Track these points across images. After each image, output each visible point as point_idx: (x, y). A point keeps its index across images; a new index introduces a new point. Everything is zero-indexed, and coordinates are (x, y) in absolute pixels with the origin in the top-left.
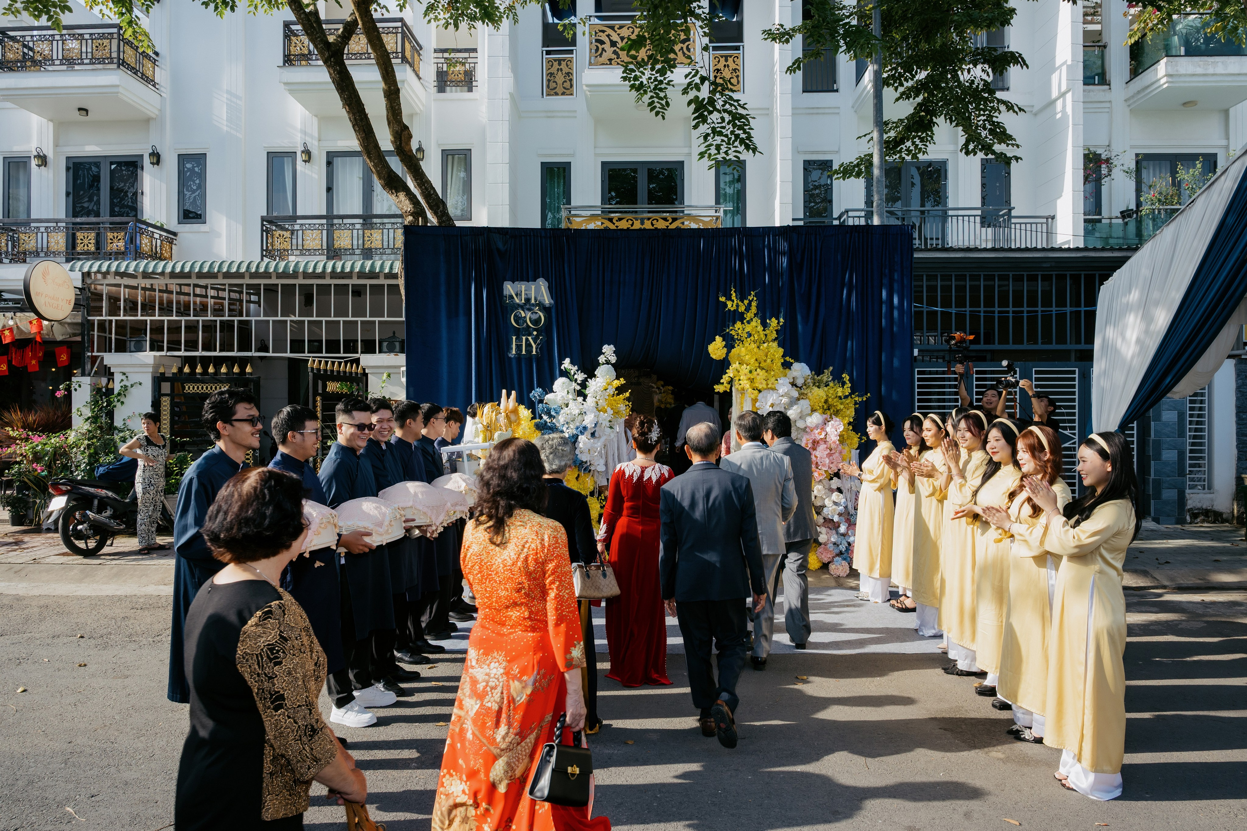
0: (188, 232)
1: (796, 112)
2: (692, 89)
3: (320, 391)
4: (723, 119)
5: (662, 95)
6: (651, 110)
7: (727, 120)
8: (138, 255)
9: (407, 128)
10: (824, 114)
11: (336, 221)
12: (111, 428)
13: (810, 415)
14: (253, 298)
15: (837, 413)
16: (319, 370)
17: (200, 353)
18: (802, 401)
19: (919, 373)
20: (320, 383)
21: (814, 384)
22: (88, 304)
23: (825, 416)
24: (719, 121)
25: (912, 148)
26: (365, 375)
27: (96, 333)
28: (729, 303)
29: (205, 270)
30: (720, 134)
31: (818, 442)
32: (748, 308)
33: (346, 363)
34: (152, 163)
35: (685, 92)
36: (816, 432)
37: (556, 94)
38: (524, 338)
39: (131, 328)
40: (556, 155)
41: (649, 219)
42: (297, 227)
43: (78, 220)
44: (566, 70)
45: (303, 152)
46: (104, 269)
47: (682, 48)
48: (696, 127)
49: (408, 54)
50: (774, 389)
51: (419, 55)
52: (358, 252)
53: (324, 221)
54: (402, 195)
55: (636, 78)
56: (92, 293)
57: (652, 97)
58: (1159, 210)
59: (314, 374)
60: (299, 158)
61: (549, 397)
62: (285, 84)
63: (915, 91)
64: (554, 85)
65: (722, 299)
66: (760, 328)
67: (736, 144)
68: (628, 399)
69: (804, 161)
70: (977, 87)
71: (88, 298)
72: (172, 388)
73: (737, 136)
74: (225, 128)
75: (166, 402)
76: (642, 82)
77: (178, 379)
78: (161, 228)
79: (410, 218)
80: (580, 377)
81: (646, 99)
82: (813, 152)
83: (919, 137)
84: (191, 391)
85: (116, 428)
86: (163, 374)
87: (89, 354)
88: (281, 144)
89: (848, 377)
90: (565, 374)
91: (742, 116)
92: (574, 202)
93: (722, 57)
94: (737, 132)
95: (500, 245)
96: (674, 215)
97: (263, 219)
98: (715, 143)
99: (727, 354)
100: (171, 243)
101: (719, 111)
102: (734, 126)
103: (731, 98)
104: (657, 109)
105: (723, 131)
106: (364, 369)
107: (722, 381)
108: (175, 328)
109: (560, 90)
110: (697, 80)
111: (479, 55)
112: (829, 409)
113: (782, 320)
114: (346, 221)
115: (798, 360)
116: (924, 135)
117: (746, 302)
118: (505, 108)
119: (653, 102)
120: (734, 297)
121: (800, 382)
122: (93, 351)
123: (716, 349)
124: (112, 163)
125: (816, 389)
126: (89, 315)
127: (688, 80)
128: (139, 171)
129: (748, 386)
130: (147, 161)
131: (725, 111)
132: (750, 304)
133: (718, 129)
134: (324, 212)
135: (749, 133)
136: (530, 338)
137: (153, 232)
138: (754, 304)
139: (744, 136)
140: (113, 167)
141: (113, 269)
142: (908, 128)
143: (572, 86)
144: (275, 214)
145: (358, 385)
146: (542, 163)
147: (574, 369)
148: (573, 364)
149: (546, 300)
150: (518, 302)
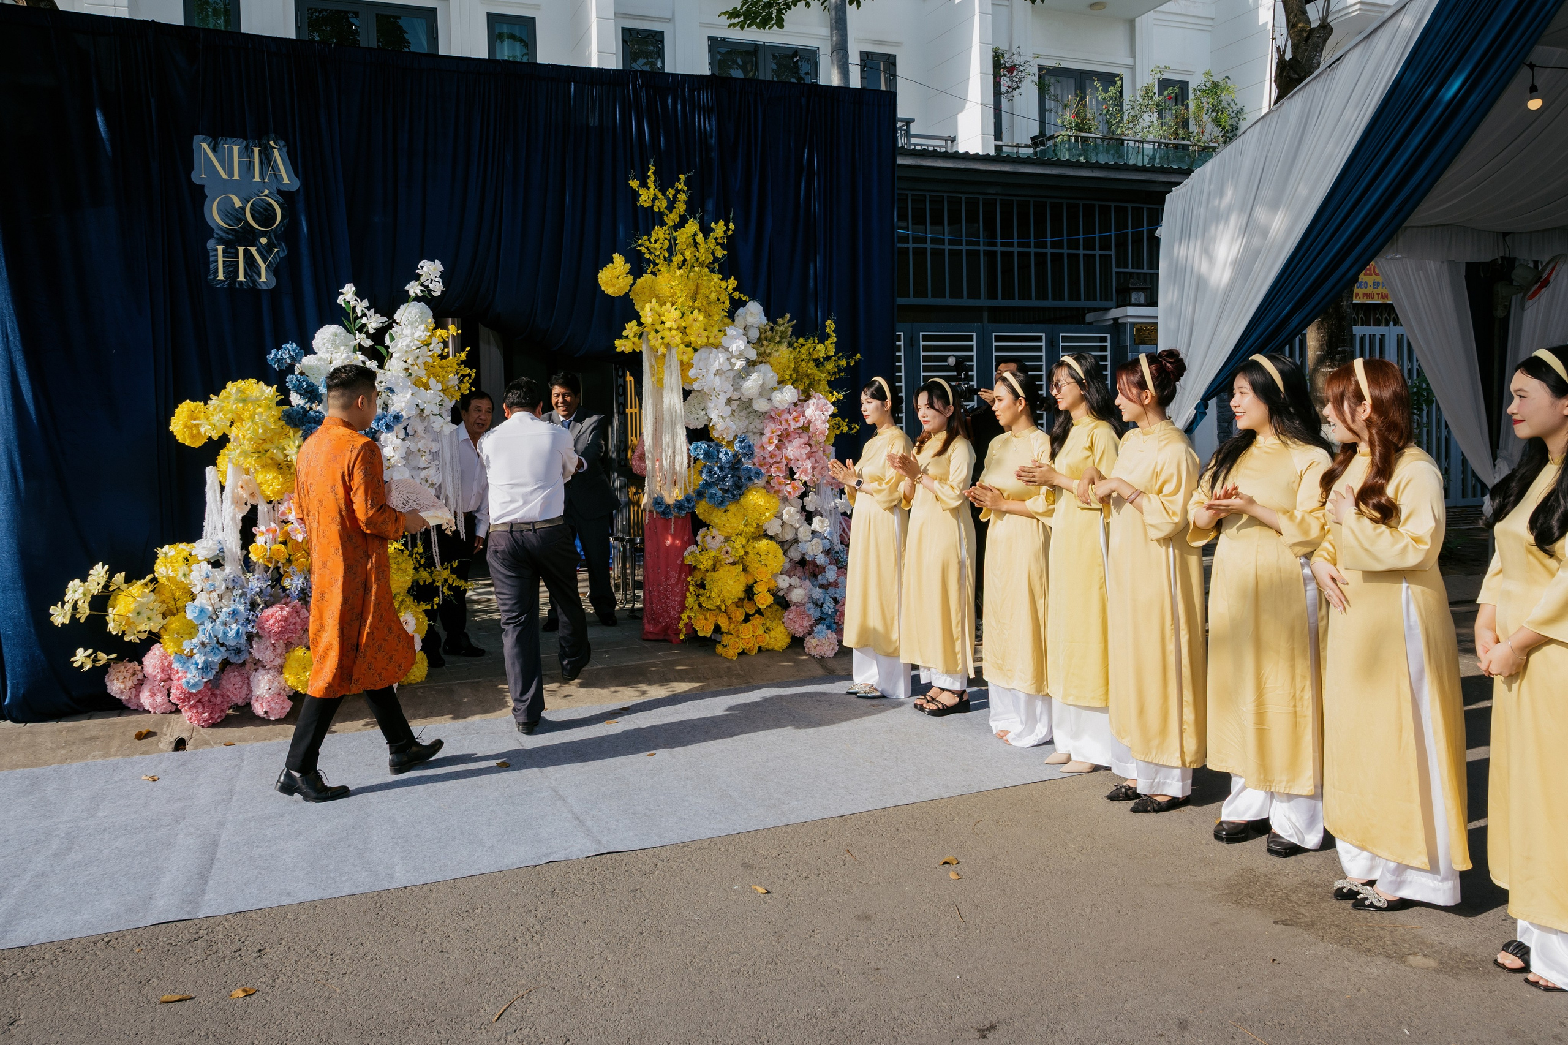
13: (777, 389)
15: (815, 386)
18: (762, 366)
21: (773, 338)
23: (800, 390)
28: (643, 191)
38: (241, 249)
50: (717, 346)
58: (1076, 138)
61: (308, 360)
65: (634, 184)
69: (622, 28)
80: (374, 322)
82: (635, 17)
89: (833, 327)
90: (341, 315)
95: (181, 60)
99: (633, 287)
107: (625, 333)
112: (803, 380)
113: (731, 225)
115: (753, 298)
117: (670, 192)
120: (651, 181)
121: (755, 334)
123: (613, 277)
125: (777, 346)
129: (678, 340)
132: (675, 197)
136: (253, 250)
138: (683, 196)
147: (361, 306)
148: (360, 294)
149: (286, 181)
150: (225, 176)
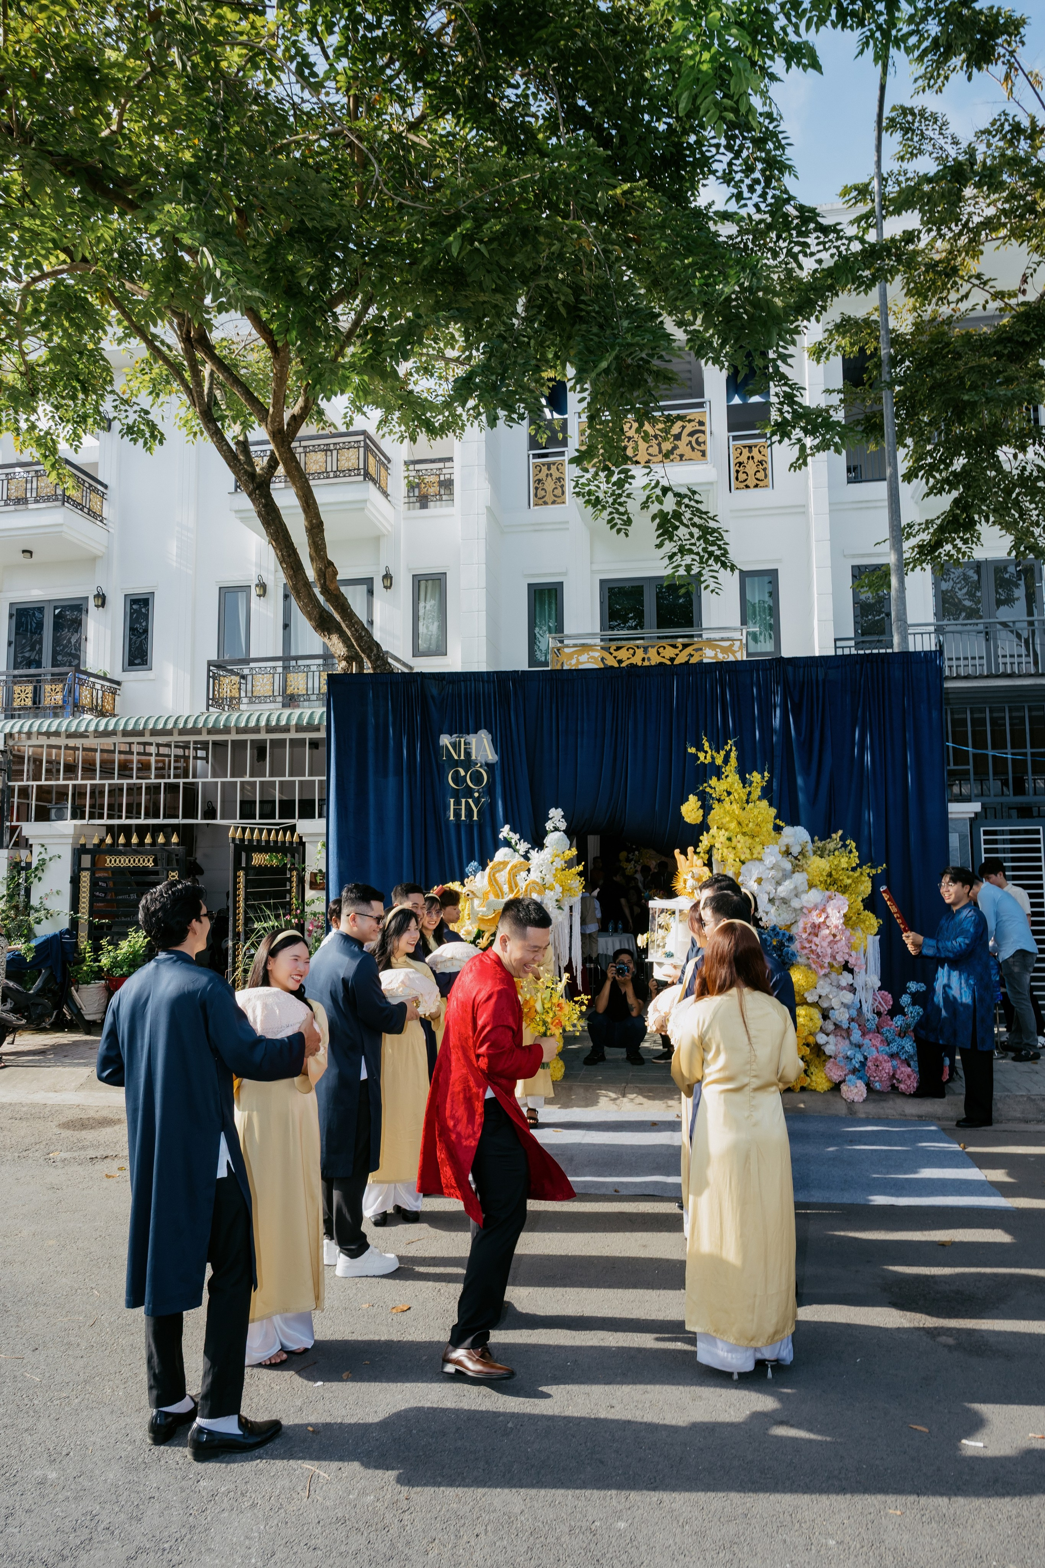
0: (134, 681)
1: (835, 508)
2: (653, 502)
3: (244, 865)
4: (691, 535)
5: (622, 510)
6: (612, 528)
7: (696, 536)
8: (78, 709)
9: (332, 564)
10: (875, 508)
11: (293, 663)
12: (28, 907)
13: (807, 892)
14: (201, 753)
15: (844, 890)
16: (242, 840)
17: (124, 821)
18: (796, 875)
19: (986, 833)
20: (244, 855)
21: (815, 853)
22: (9, 768)
23: (828, 893)
24: (688, 537)
25: (953, 552)
26: (302, 844)
27: (16, 800)
28: (701, 755)
29: (130, 727)
30: (690, 551)
31: (819, 927)
32: (726, 760)
33: (277, 831)
34: (97, 606)
35: (645, 506)
36: (814, 913)
37: (545, 503)
38: (463, 801)
39: (57, 793)
40: (545, 575)
41: (653, 647)
42: (246, 672)
43: (16, 672)
44: (556, 474)
45: (257, 585)
46: (25, 729)
47: (690, 442)
48: (659, 546)
49: (372, 470)
50: (761, 860)
51: (387, 469)
52: (314, 697)
53: (280, 663)
54: (335, 638)
55: (590, 493)
56: (14, 756)
57: (611, 513)
59: (236, 845)
60: (254, 592)
62: (236, 511)
63: (951, 482)
64: (543, 493)
65: (692, 750)
66: (738, 785)
67: (711, 562)
68: (580, 874)
69: (853, 567)
70: (1031, 474)
71: (9, 762)
72: (93, 863)
73: (711, 554)
74: (175, 564)
75: (85, 877)
76: (597, 497)
77: (98, 851)
78: (104, 678)
79: (344, 664)
80: (523, 846)
81: (605, 514)
82: (860, 556)
83: (962, 539)
84: (113, 864)
85: (32, 908)
86: (84, 845)
87: (8, 824)
88: (233, 578)
89: (854, 844)
90: (507, 843)
91: (714, 530)
92: (567, 631)
93: (745, 447)
94: (710, 549)
95: (435, 692)
96: (686, 640)
97: (210, 664)
98: (683, 563)
99: (705, 816)
100: (114, 693)
101: (687, 526)
102: (706, 541)
103: (698, 510)
104: (618, 526)
105: (694, 548)
106: (301, 838)
107: (698, 850)
108: (97, 792)
109: (549, 498)
110: (658, 491)
111: (456, 464)
112: (832, 882)
113: (766, 774)
114: (300, 662)
115: (791, 823)
116: (968, 535)
117: (723, 753)
118: (480, 524)
119: (613, 519)
120: (706, 745)
121: (795, 850)
122: (12, 821)
123: (691, 811)
124: (56, 608)
125: (818, 858)
126: (9, 780)
127: (647, 492)
128: (83, 616)
130: (91, 603)
131: (694, 525)
132: (728, 754)
133: (687, 547)
134: (280, 654)
135: (725, 550)
136: (470, 801)
137: (94, 683)
138: (733, 755)
139: (718, 553)
140: (57, 611)
141: (35, 729)
142: (941, 529)
143: (563, 493)
144: (226, 658)
145: (293, 857)
146: (529, 585)
147: (514, 837)
148: (513, 830)
149: (490, 757)
150: (456, 757)
